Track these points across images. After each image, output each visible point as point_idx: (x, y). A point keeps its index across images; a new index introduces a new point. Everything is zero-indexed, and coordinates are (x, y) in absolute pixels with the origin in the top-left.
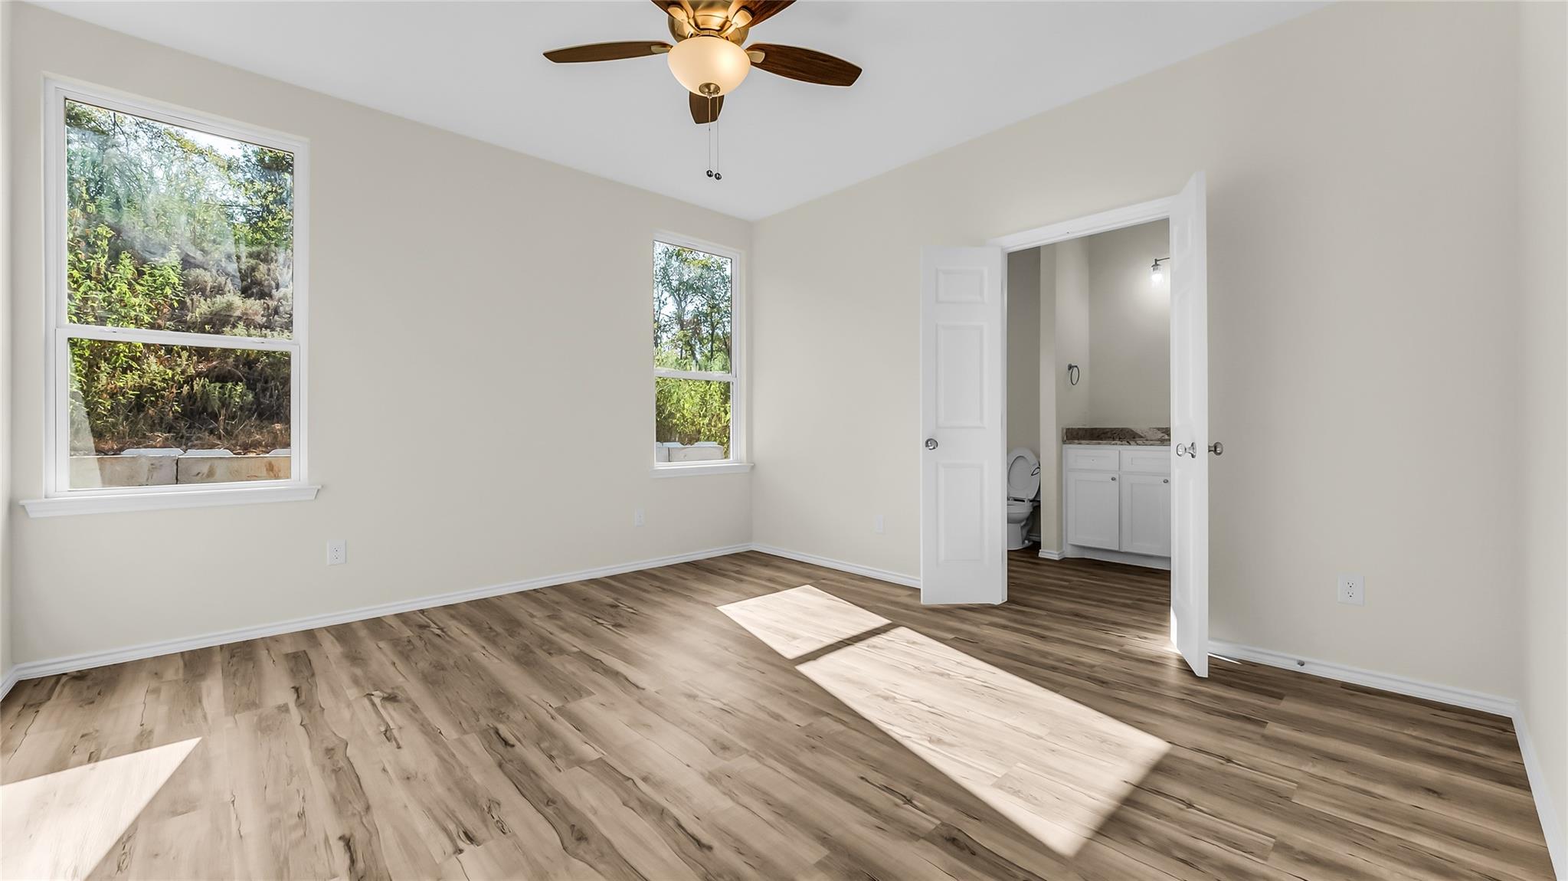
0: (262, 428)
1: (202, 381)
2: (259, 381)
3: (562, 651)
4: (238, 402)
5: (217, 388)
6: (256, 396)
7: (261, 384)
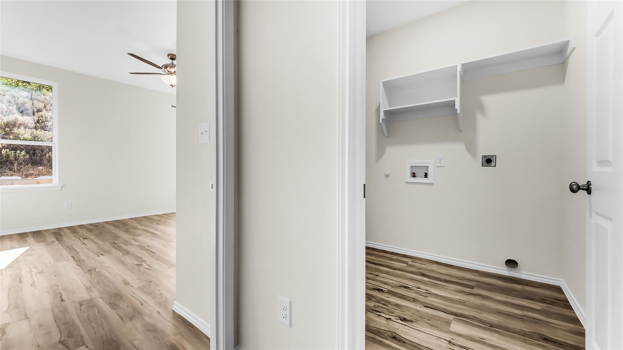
0: (34, 168)
1: (6, 150)
2: (31, 150)
3: (138, 229)
4: (22, 158)
5: (13, 153)
6: (30, 156)
7: (32, 151)
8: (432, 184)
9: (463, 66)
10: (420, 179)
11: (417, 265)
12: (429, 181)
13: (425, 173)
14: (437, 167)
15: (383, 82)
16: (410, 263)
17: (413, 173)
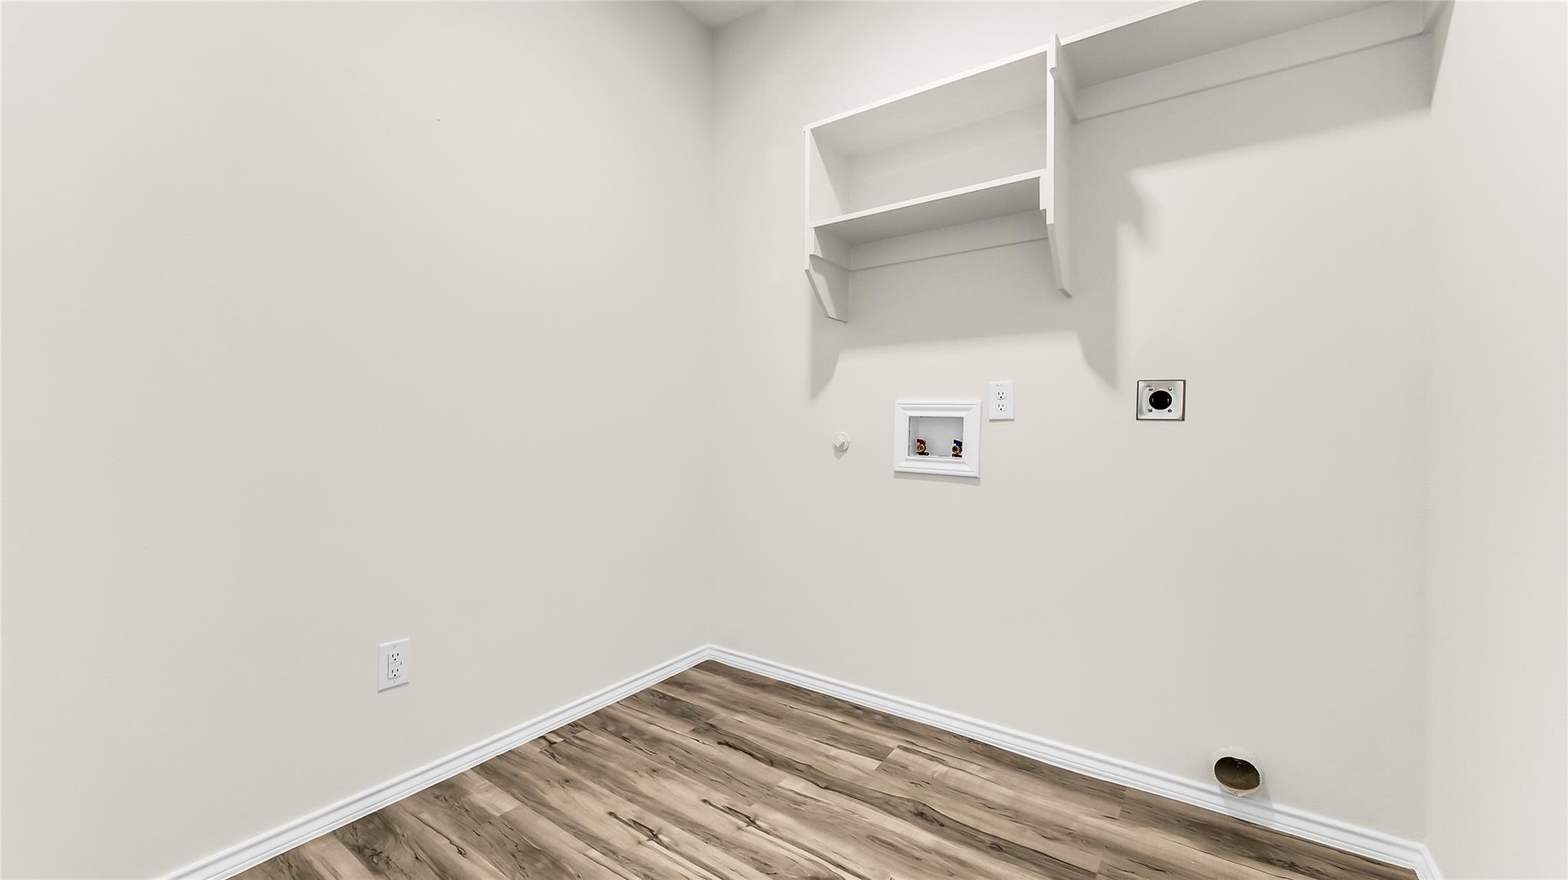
8: (973, 479)
9: (1068, 53)
10: (938, 464)
11: (916, 763)
12: (964, 467)
13: (955, 442)
14: (991, 420)
15: (813, 130)
16: (896, 754)
17: (919, 441)
